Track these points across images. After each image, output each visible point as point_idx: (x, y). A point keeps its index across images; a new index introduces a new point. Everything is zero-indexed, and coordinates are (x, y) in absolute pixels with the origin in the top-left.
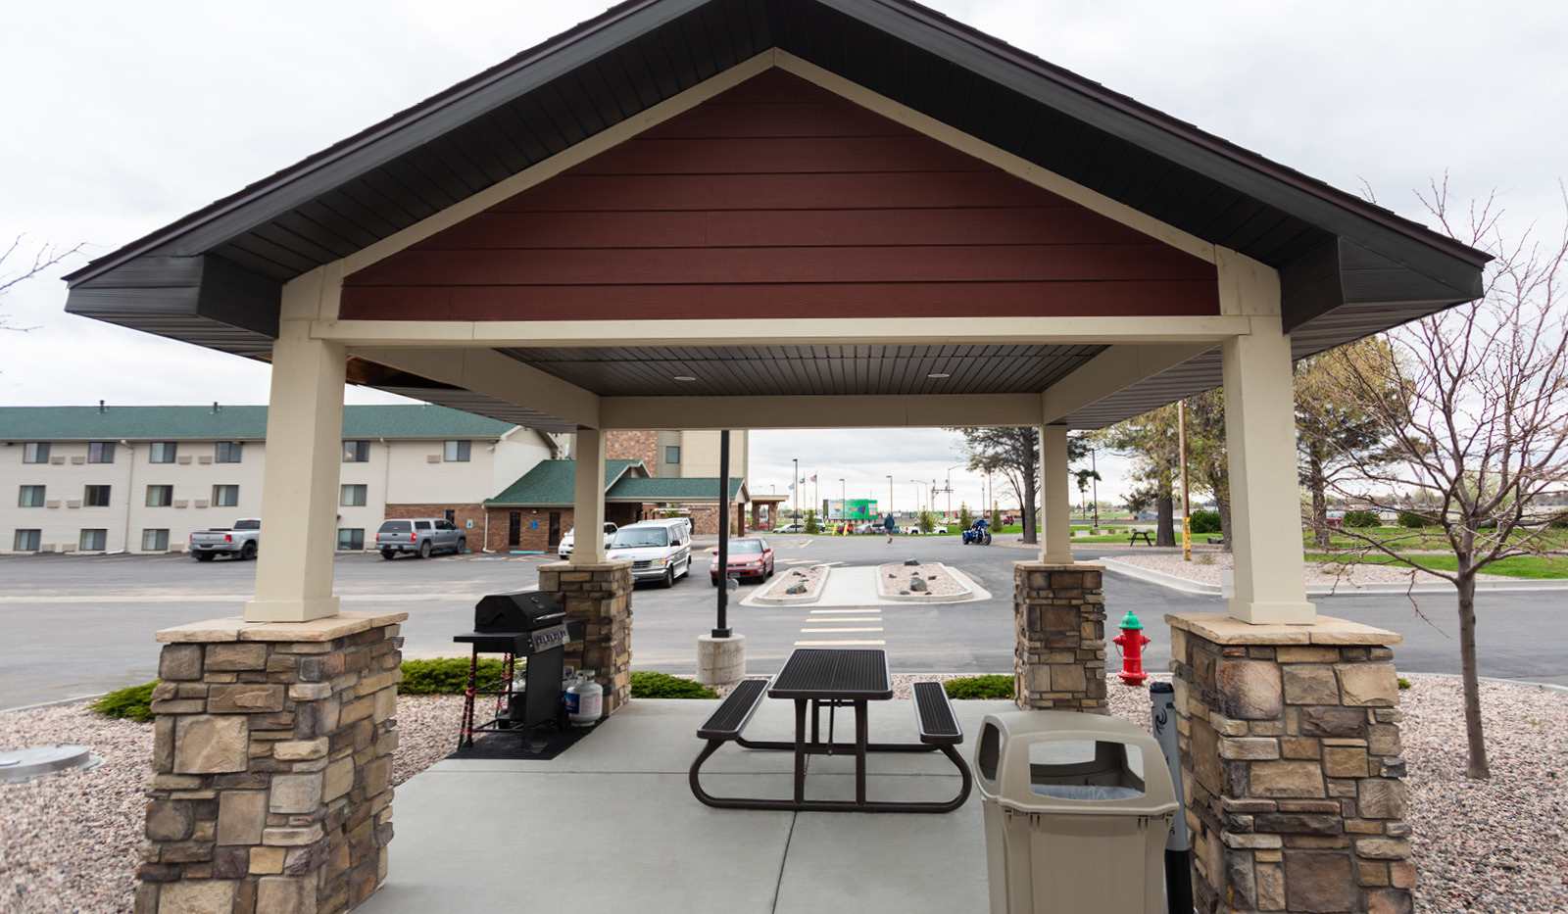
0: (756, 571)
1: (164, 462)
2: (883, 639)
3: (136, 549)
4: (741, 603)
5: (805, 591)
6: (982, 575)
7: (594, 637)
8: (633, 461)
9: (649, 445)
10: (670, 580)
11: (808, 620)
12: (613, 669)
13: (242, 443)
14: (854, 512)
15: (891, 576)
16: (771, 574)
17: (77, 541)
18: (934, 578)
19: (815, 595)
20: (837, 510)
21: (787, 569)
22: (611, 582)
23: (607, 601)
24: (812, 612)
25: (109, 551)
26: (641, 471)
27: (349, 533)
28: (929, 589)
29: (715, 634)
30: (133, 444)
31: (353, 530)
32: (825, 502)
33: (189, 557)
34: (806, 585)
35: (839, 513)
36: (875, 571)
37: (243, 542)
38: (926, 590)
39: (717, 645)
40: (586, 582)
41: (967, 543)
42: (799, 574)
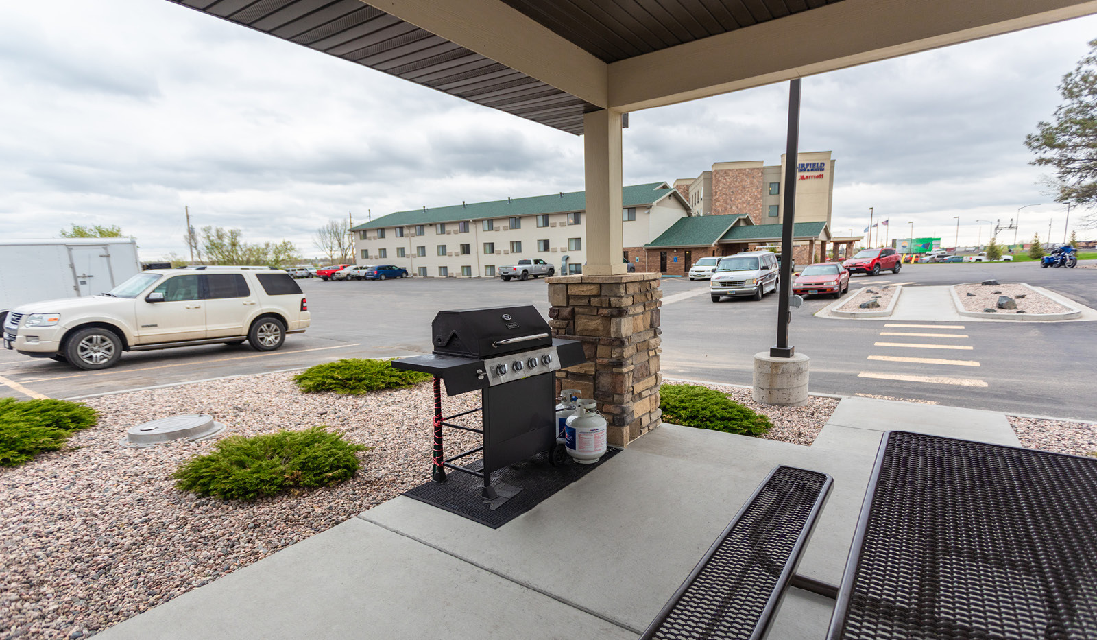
0: (832, 289)
1: (489, 230)
2: (977, 361)
3: (483, 275)
4: (816, 315)
5: (878, 306)
6: (1082, 295)
7: (605, 361)
8: (742, 215)
9: (757, 206)
10: (760, 295)
11: (882, 334)
12: (628, 397)
13: (520, 218)
14: (919, 247)
15: (969, 295)
16: (845, 291)
17: (461, 272)
18: (1023, 297)
19: (889, 309)
20: (904, 247)
21: (860, 288)
22: (621, 297)
23: (618, 320)
24: (886, 325)
25: (473, 276)
26: (747, 221)
27: (574, 266)
28: (1020, 308)
29: (774, 353)
30: (475, 221)
31: (576, 264)
32: (894, 241)
33: (500, 279)
34: (879, 301)
35: (905, 249)
36: (949, 290)
37: (522, 271)
38: (1016, 308)
39: (775, 366)
40: (594, 296)
41: (1046, 266)
42: (872, 292)
